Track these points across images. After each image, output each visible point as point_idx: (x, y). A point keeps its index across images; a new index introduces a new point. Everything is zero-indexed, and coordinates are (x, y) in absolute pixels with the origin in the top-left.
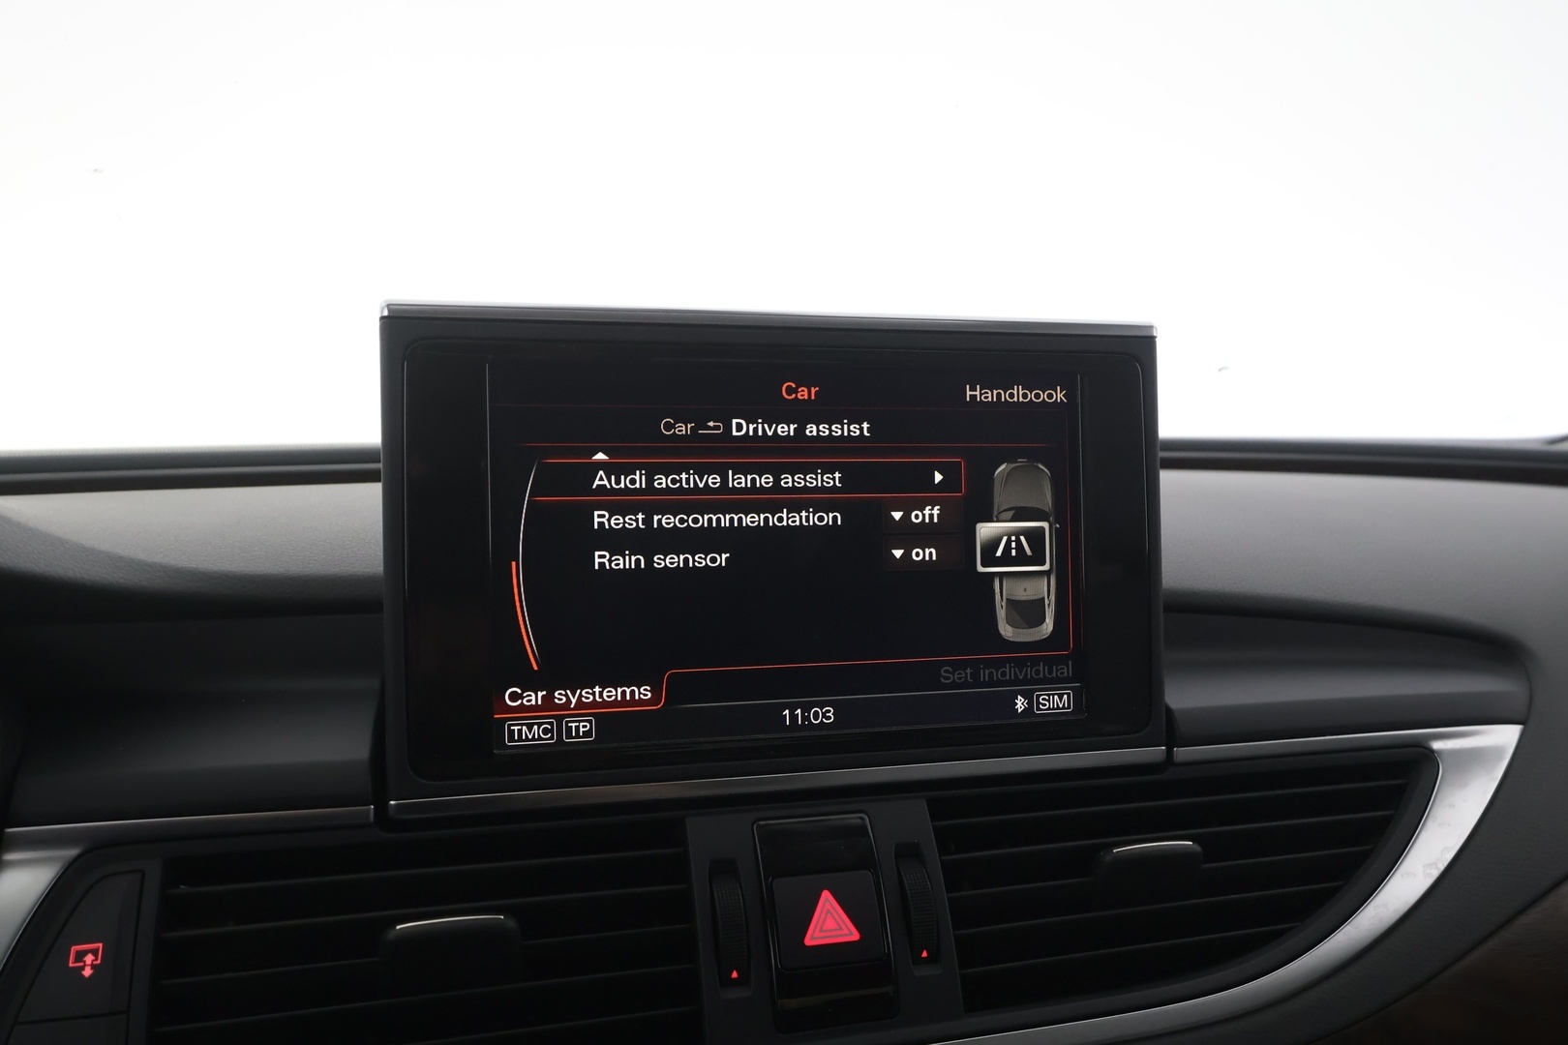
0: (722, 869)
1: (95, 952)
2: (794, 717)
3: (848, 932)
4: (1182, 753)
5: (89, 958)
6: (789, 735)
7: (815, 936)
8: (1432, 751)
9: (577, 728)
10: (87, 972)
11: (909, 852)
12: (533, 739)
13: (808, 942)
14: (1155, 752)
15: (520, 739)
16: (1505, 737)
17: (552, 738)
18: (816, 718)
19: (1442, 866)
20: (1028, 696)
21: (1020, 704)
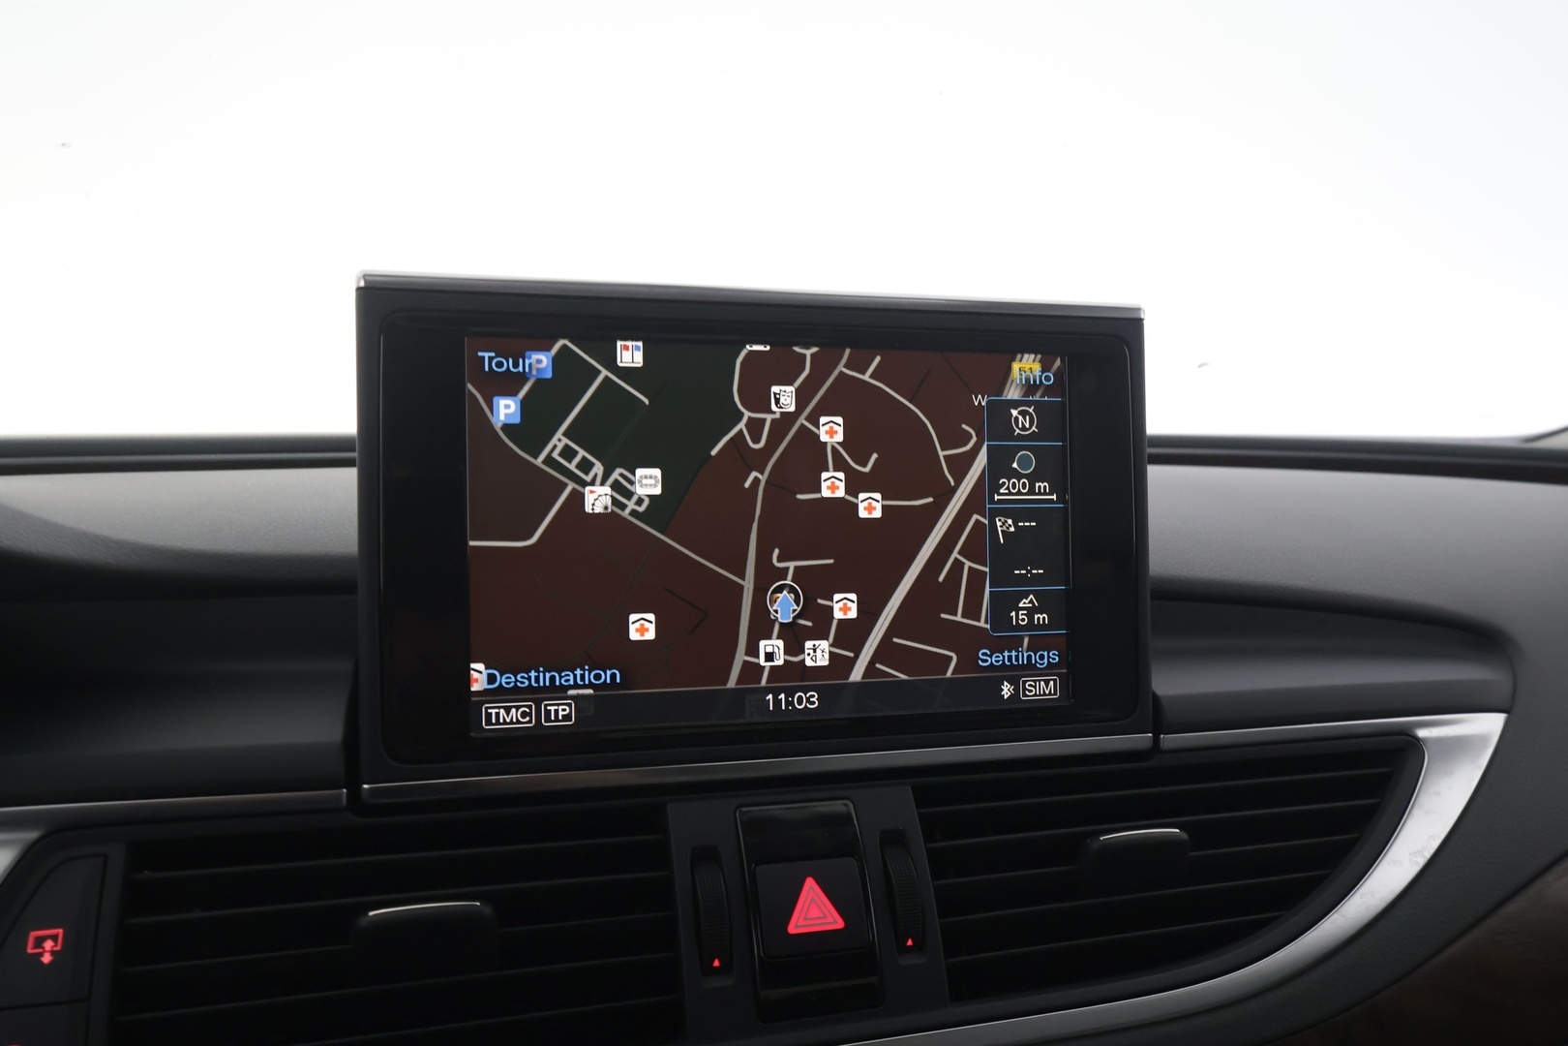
0: (705, 855)
1: (54, 938)
2: (777, 702)
3: (834, 921)
4: (1169, 740)
5: (48, 945)
6: (773, 719)
7: (798, 925)
8: (1418, 739)
11: (894, 839)
13: (792, 929)
14: (1142, 739)
16: (1490, 725)
18: (800, 703)
19: (1428, 854)
20: (1014, 682)
21: (1007, 690)
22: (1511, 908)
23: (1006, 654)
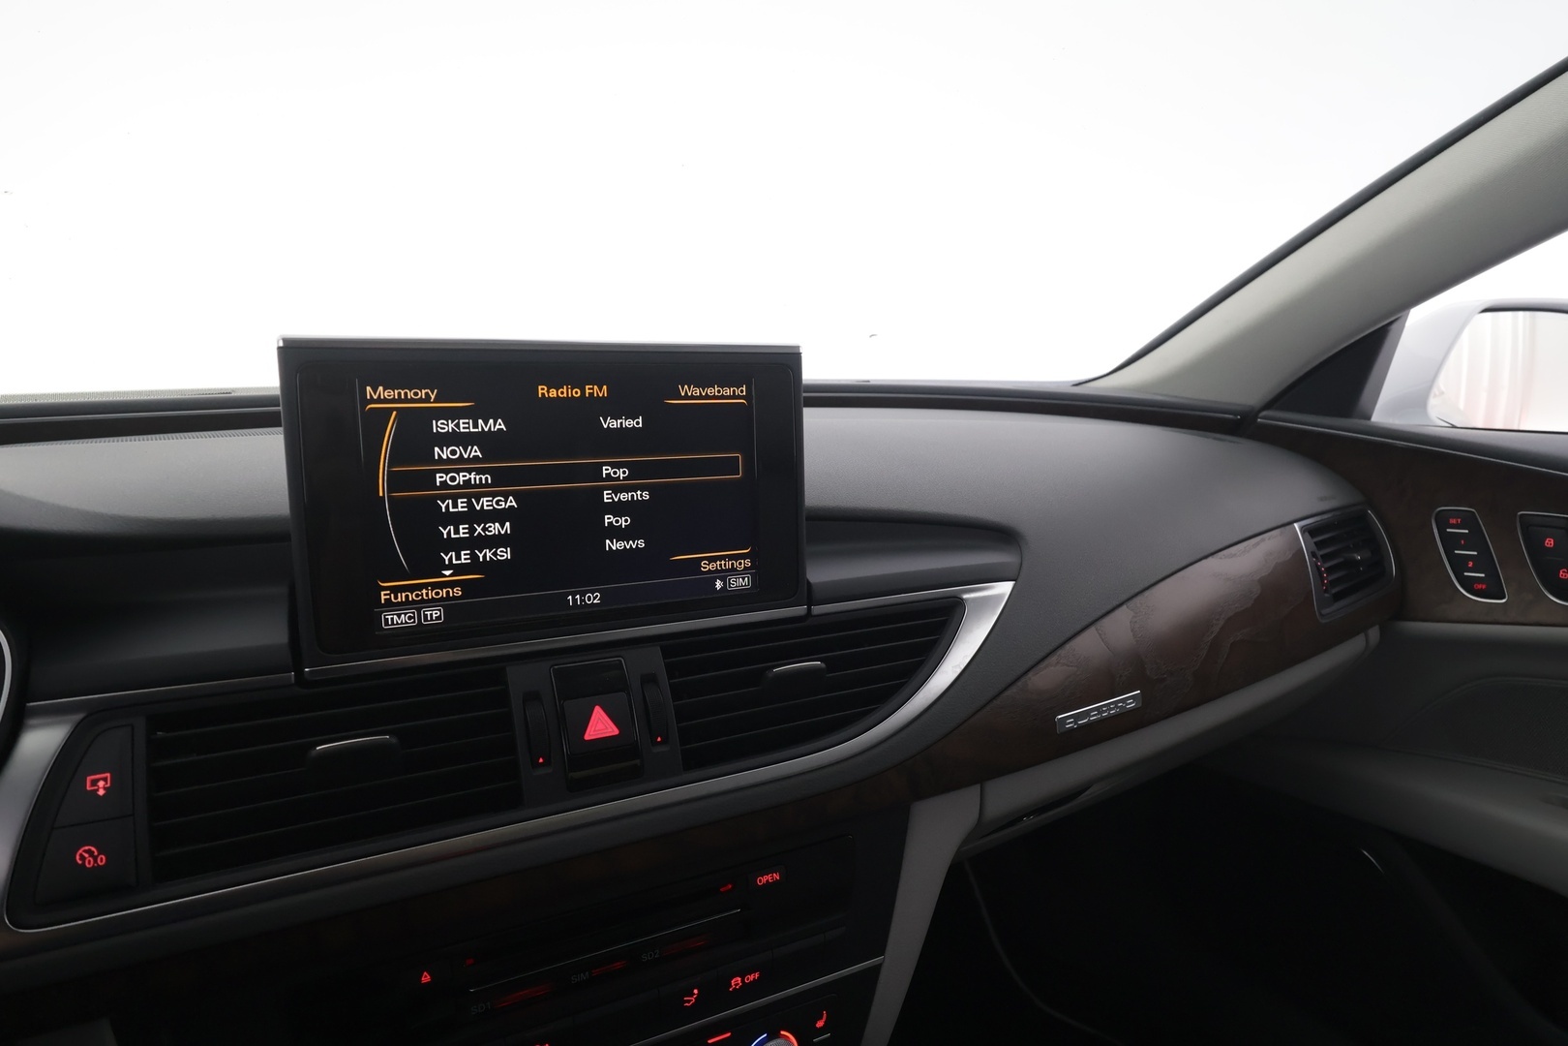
0: (532, 697)
1: (105, 779)
2: (575, 600)
3: (612, 730)
4: (817, 610)
5: (101, 784)
6: (572, 612)
7: (591, 734)
8: (962, 599)
9: (431, 615)
10: (101, 792)
11: (649, 679)
12: (402, 623)
13: (587, 737)
14: (800, 610)
15: (393, 624)
16: (1005, 588)
17: (414, 622)
18: (589, 600)
19: (963, 667)
20: (723, 579)
21: (719, 584)
22: (1008, 693)
23: (718, 563)
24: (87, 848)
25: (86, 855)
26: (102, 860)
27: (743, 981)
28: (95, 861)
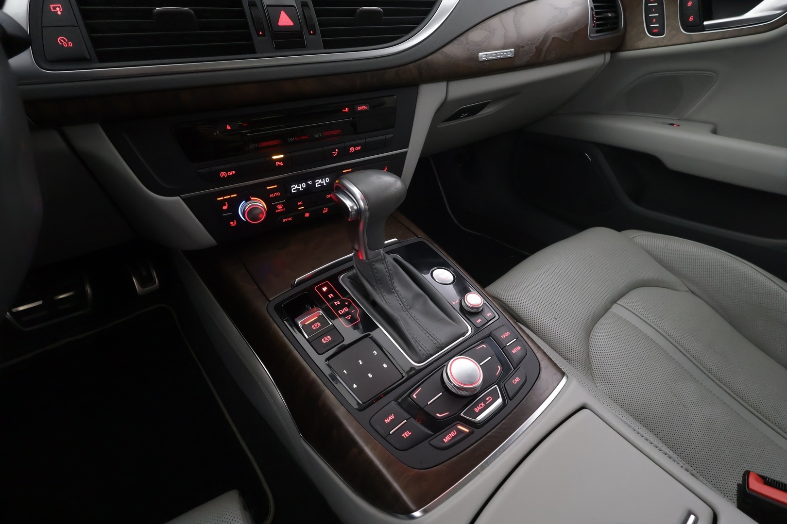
0: (253, 4)
1: (59, 7)
3: (290, 23)
5: (58, 9)
10: (59, 13)
11: (305, 5)
13: (280, 24)
24: (62, 38)
25: (63, 41)
26: (71, 44)
27: (355, 149)
28: (68, 45)
